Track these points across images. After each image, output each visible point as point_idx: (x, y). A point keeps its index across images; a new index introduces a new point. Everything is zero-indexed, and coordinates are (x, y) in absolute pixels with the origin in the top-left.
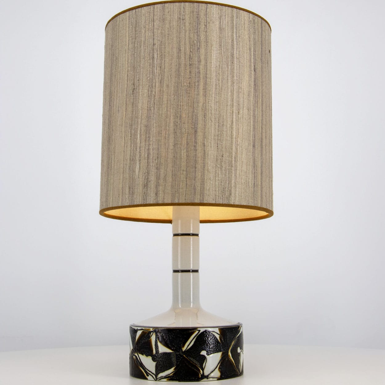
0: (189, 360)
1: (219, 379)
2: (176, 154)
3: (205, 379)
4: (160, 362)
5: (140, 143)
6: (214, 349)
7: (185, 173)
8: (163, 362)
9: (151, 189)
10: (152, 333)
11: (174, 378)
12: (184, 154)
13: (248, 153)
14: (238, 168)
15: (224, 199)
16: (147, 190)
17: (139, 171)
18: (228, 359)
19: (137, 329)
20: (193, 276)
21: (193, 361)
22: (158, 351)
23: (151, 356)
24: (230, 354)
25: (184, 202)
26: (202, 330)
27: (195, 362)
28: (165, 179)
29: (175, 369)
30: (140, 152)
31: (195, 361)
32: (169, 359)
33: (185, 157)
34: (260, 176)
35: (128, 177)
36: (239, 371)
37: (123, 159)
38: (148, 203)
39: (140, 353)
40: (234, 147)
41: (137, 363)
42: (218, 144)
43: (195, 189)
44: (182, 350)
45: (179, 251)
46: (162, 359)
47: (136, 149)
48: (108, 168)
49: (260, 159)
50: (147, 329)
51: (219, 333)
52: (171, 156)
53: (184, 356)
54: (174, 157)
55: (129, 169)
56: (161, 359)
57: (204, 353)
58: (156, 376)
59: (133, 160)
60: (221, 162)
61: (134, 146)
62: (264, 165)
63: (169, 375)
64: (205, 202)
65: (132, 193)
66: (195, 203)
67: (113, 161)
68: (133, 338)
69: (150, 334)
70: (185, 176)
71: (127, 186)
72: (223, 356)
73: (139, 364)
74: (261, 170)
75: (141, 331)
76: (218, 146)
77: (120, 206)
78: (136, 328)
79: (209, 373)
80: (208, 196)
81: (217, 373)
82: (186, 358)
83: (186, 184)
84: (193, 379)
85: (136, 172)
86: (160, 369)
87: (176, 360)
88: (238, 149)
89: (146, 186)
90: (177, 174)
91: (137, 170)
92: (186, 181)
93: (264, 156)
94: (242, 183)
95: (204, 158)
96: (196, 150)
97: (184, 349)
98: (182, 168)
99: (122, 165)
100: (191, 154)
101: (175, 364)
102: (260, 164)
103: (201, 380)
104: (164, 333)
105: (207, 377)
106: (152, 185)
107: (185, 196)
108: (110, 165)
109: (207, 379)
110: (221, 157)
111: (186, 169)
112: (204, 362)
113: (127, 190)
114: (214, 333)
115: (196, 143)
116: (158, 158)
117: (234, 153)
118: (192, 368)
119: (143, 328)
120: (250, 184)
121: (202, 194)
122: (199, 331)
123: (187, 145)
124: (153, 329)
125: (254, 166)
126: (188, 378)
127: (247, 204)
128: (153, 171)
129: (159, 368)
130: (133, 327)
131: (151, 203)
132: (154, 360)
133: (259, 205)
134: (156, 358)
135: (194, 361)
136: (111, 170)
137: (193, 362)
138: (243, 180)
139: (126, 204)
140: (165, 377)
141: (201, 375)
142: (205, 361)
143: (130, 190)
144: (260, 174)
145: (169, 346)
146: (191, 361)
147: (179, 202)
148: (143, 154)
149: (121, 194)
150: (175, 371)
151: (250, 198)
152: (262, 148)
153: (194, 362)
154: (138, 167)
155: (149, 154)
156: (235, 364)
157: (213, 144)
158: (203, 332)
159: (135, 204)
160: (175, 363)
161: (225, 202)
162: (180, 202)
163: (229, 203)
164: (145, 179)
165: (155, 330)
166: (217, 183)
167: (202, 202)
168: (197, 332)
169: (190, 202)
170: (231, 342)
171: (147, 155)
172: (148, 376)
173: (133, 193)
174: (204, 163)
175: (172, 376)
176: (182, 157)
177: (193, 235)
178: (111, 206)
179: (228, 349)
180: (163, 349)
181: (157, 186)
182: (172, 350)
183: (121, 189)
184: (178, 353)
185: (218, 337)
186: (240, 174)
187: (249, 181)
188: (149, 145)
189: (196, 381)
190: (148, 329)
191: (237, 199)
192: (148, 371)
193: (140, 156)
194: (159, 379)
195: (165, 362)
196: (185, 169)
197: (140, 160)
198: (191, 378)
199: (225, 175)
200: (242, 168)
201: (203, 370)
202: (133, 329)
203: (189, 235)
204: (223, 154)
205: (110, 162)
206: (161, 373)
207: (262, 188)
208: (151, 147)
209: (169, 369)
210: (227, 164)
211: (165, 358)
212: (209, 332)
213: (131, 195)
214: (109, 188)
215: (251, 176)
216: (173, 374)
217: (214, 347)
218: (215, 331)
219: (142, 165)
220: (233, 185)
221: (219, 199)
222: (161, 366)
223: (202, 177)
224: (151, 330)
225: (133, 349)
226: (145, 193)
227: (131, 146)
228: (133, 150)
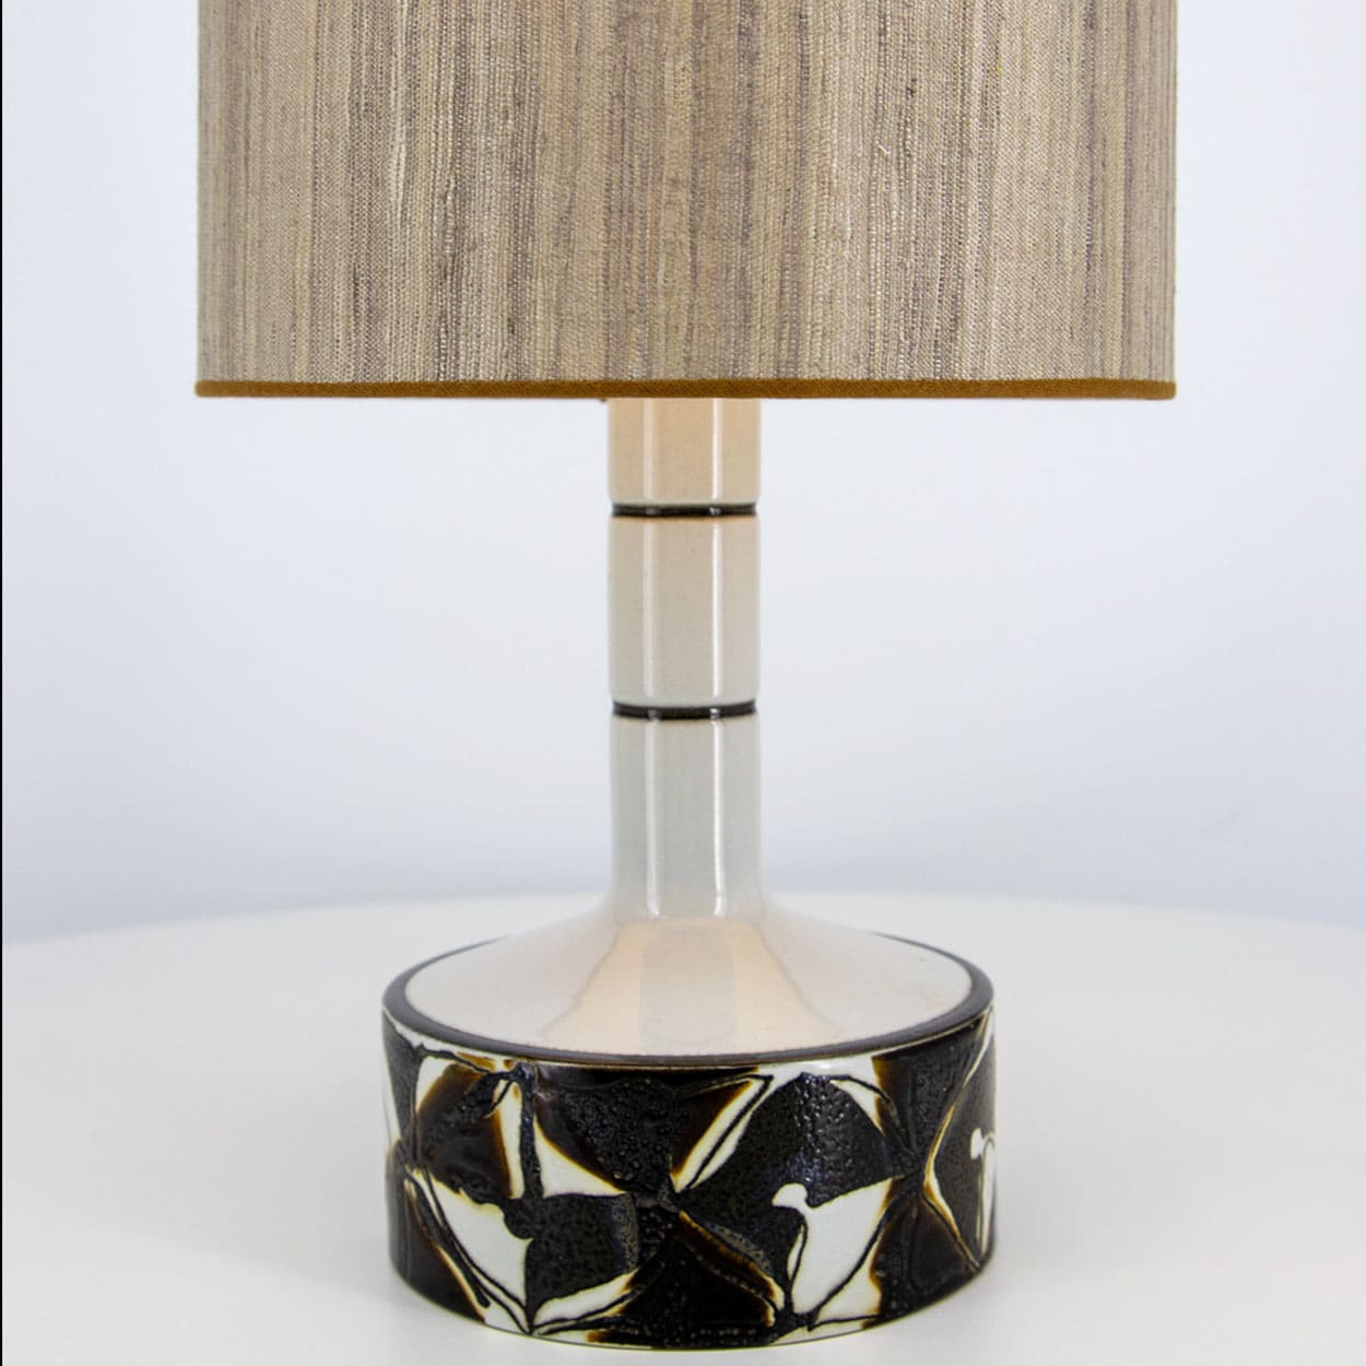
0: (709, 1237)
1: (873, 1321)
2: (632, 79)
3: (801, 1333)
4: (547, 1244)
5: (411, 11)
6: (850, 1169)
7: (683, 196)
8: (569, 1245)
9: (480, 291)
10: (502, 1084)
11: (629, 1331)
12: (677, 79)
13: (1057, 67)
14: (1001, 163)
15: (916, 351)
16: (459, 300)
17: (407, 182)
18: (921, 1208)
19: (422, 1046)
20: (726, 739)
21: (729, 1240)
22: (538, 1182)
23: (502, 1207)
24: (931, 1180)
25: (678, 374)
26: (783, 1074)
27: (744, 1250)
28: (564, 236)
29: (631, 1284)
30: (410, 66)
31: (740, 1243)
32: (599, 1231)
33: (688, 98)
34: (1120, 196)
35: (342, 214)
36: (976, 1252)
37: (311, 102)
38: (461, 377)
39: (439, 1179)
40: (978, 33)
41: (425, 1224)
42: (883, 17)
43: (745, 296)
44: (671, 1186)
45: (649, 604)
46: (563, 1226)
47: (390, 43)
48: (231, 147)
49: (1122, 94)
50: (474, 1057)
51: (873, 1079)
52: (597, 91)
53: (684, 1215)
54: (621, 97)
55: (351, 164)
56: (555, 1229)
57: (791, 1196)
58: (531, 1309)
59: (368, 110)
60: (904, 125)
61: (373, 28)
62: (1141, 131)
63: (601, 1315)
64: (806, 377)
65: (368, 314)
66: (749, 381)
67: (255, 110)
68: (403, 1085)
69: (495, 1086)
70: (685, 220)
71: (341, 266)
72: (896, 1197)
73: (434, 1231)
74: (1129, 161)
75: (444, 1064)
76: (882, 32)
77: (301, 384)
78: (416, 1039)
79: (822, 1297)
80: (824, 335)
81: (865, 1295)
82: (694, 1225)
83: (694, 268)
84: (732, 1337)
85: (393, 188)
86: (547, 1278)
87: (641, 1239)
88: (1004, 46)
89: (449, 272)
90: (637, 204)
91: (396, 176)
92: (693, 248)
93: (1142, 78)
94: (1022, 252)
95: (803, 107)
96: (753, 58)
97: (682, 1179)
98: (669, 171)
99: (305, 139)
100: (719, 79)
101: (635, 1259)
102: (1121, 126)
103: (777, 1339)
104: (571, 1091)
105: (810, 1320)
106: (488, 266)
107: (689, 341)
108: (240, 129)
109: (810, 1329)
110: (901, 100)
111: (695, 173)
112: (792, 1245)
113: (341, 293)
114: (846, 1086)
115: (753, 15)
116: (519, 104)
117: (977, 73)
118: (728, 1278)
119: (455, 1049)
120: (1068, 251)
121: (790, 325)
122: (768, 1079)
123: (698, 24)
124: (507, 1063)
125: (1093, 141)
126: (703, 1332)
127: (1050, 375)
128: (491, 181)
129: (542, 1273)
130: (400, 1028)
131: (481, 378)
132: (516, 1224)
133: (1114, 372)
134: (527, 1219)
135: (735, 1244)
136: (246, 159)
137: (729, 1246)
138: (1026, 233)
139: (337, 377)
140: (580, 1324)
141: (777, 1313)
142: (800, 1237)
143: (356, 295)
144: (1121, 187)
145: (601, 1159)
146: (723, 1241)
147: (650, 373)
148: (432, 76)
149: (306, 312)
150: (633, 1293)
151: (1066, 335)
152: (1132, 29)
153: (737, 1251)
154: (399, 154)
155: (463, 80)
156: (955, 1228)
157: (851, 18)
158: (790, 1084)
159: (389, 378)
160: (636, 1250)
161: (927, 371)
162: (659, 374)
163: (947, 376)
164: (444, 233)
165: (519, 1067)
166: (877, 259)
167: (787, 373)
168: (755, 1086)
169: (716, 377)
170: (940, 1116)
171: (452, 83)
172: (486, 1304)
173: (374, 315)
174: (800, 138)
175: (615, 1317)
176: (669, 101)
177: (727, 511)
178: (251, 376)
179: (924, 1156)
180: (563, 1175)
181: (518, 274)
182: (617, 1184)
183: (302, 280)
184: (649, 1203)
185: (868, 1102)
186: (1009, 199)
187: (1062, 234)
188: (466, 21)
189: (750, 1345)
190: (479, 1060)
191: (994, 347)
192: (485, 1282)
193: (413, 85)
194: (546, 1328)
195: (580, 1243)
196: (685, 174)
197: (411, 116)
198: (721, 1333)
199: (928, 209)
200: (1022, 156)
201: (787, 1284)
202: (401, 1036)
203: (700, 512)
204: (914, 80)
205: (243, 114)
206: (556, 1301)
207: (1129, 266)
208: (477, 38)
209: (601, 1282)
210: (939, 137)
211: (579, 1222)
212: (822, 1082)
213: (362, 326)
214: (239, 269)
215: (1071, 204)
216: (623, 1311)
217: (848, 1158)
218: (854, 1076)
219: (422, 148)
220: (969, 268)
221: (891, 354)
222: (554, 1264)
223: (790, 222)
224: (499, 1064)
225: (399, 1144)
226: (442, 316)
227: (357, 25)
228: (371, 49)
